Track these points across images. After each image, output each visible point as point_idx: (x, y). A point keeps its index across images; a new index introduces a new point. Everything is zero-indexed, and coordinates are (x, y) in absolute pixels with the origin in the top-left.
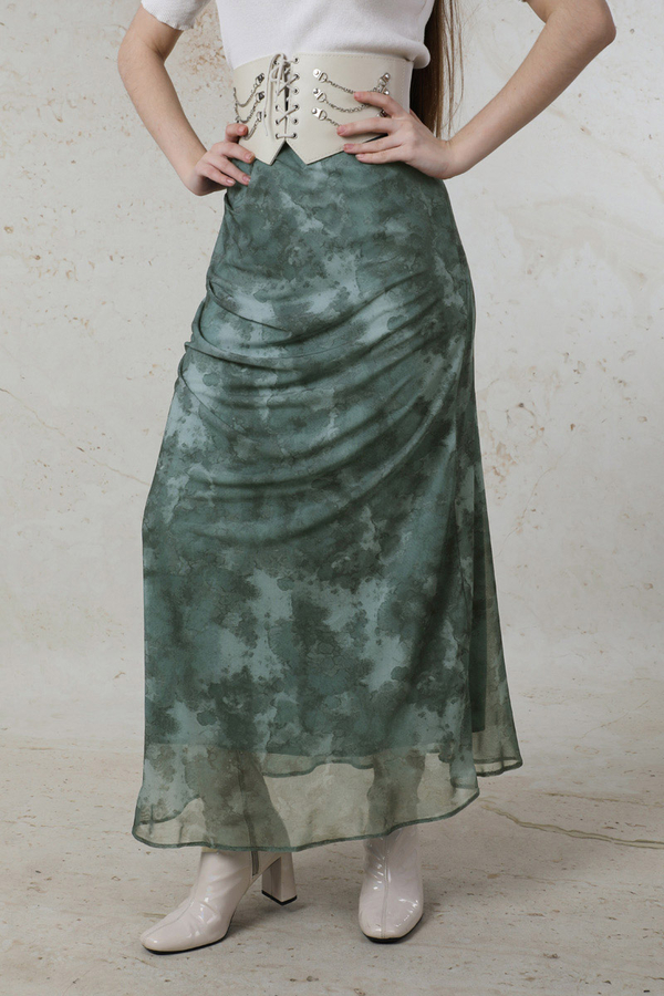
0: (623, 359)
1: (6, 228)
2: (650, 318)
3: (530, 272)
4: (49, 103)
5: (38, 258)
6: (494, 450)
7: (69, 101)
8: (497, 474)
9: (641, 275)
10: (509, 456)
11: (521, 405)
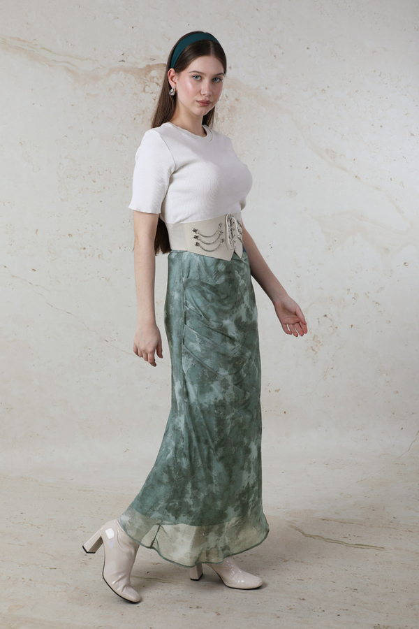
0: (378, 292)
1: (69, 235)
2: (392, 271)
3: (329, 249)
4: (89, 173)
5: (85, 249)
6: (312, 339)
7: (99, 172)
8: (313, 350)
9: (387, 249)
10: (319, 342)
11: (326, 316)
